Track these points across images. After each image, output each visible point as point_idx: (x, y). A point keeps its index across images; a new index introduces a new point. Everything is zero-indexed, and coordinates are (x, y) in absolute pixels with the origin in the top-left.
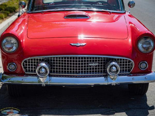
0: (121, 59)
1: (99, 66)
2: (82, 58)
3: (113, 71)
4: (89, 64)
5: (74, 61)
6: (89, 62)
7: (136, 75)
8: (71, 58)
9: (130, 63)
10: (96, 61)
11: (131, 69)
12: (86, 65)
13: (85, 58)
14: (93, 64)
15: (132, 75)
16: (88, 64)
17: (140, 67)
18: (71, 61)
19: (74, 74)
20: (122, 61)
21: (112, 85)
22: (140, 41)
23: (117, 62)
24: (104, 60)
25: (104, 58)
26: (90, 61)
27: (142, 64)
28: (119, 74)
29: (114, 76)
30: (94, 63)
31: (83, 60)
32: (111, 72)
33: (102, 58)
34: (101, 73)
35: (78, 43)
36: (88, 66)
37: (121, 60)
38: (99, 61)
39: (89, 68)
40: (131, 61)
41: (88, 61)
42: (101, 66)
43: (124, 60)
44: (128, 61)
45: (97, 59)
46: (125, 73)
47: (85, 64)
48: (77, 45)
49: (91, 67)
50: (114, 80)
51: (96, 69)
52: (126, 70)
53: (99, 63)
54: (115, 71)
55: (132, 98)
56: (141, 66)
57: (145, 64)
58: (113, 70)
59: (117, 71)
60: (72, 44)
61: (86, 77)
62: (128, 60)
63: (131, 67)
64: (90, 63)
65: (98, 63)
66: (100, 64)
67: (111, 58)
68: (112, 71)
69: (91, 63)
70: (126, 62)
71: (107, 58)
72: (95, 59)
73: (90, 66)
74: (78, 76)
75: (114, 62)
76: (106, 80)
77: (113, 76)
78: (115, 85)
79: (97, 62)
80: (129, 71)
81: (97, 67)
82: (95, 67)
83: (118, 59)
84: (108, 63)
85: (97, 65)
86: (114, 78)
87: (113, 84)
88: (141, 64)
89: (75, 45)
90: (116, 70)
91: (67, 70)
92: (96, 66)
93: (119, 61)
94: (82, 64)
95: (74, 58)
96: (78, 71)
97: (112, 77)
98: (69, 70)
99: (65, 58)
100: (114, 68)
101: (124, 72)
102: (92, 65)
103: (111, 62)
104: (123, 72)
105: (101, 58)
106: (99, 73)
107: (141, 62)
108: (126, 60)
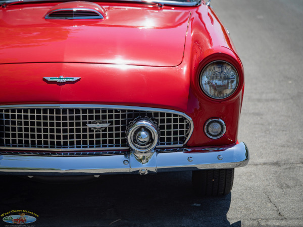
0: (157, 113)
1: (110, 129)
2: (71, 111)
3: (142, 142)
4: (88, 125)
5: (51, 118)
6: (88, 121)
7: (201, 151)
8: (45, 111)
9: (185, 123)
10: (104, 117)
11: (187, 135)
12: (81, 127)
13: (78, 111)
14: (98, 126)
15: (189, 150)
16: (84, 124)
17: (208, 131)
18: (45, 118)
19: (54, 147)
20: (166, 118)
21: (140, 173)
22: (205, 70)
23: (153, 120)
24: (123, 116)
25: (123, 111)
26: (91, 117)
27: (213, 124)
28: (155, 149)
29: (146, 153)
30: (100, 123)
31: (75, 115)
32: (137, 143)
33: (119, 112)
34: (116, 146)
35: (62, 77)
36: (85, 130)
37: (162, 114)
38: (110, 117)
39: (88, 133)
40: (186, 119)
41: (84, 118)
42: (117, 129)
43: (169, 115)
44: (178, 118)
45: (107, 114)
46: (172, 146)
47: (78, 124)
48: (59, 80)
49: (93, 131)
50: (144, 161)
51: (104, 136)
52: (175, 139)
53: (111, 123)
54: (145, 142)
55: (195, 204)
56: (210, 129)
57: (219, 126)
58: (141, 140)
59: (151, 140)
60: (49, 79)
61: (83, 154)
62: (180, 116)
63: (186, 131)
64: (90, 123)
65: (109, 122)
66: (114, 126)
67: (138, 111)
68: (138, 141)
69: (93, 123)
70: (175, 121)
71: (129, 111)
72: (101, 114)
73: (91, 130)
74: (62, 153)
75: (147, 120)
76: (126, 162)
77: (142, 153)
78: (147, 173)
79: (107, 120)
80: (182, 140)
81: (108, 132)
82: (103, 131)
83: (156, 114)
84: (131, 123)
85: (106, 127)
86: (144, 157)
87: (143, 172)
88: (211, 126)
89: (56, 80)
90: (148, 138)
91: (36, 139)
92: (105, 130)
93: (159, 118)
94: (71, 124)
95: (52, 111)
96: (62, 140)
97: (141, 156)
98: (43, 140)
99: (32, 111)
100: (143, 133)
101: (170, 144)
102: (95, 128)
103: (138, 120)
104: (167, 144)
105: (116, 111)
106: (112, 146)
107: (210, 120)
108: (175, 115)
